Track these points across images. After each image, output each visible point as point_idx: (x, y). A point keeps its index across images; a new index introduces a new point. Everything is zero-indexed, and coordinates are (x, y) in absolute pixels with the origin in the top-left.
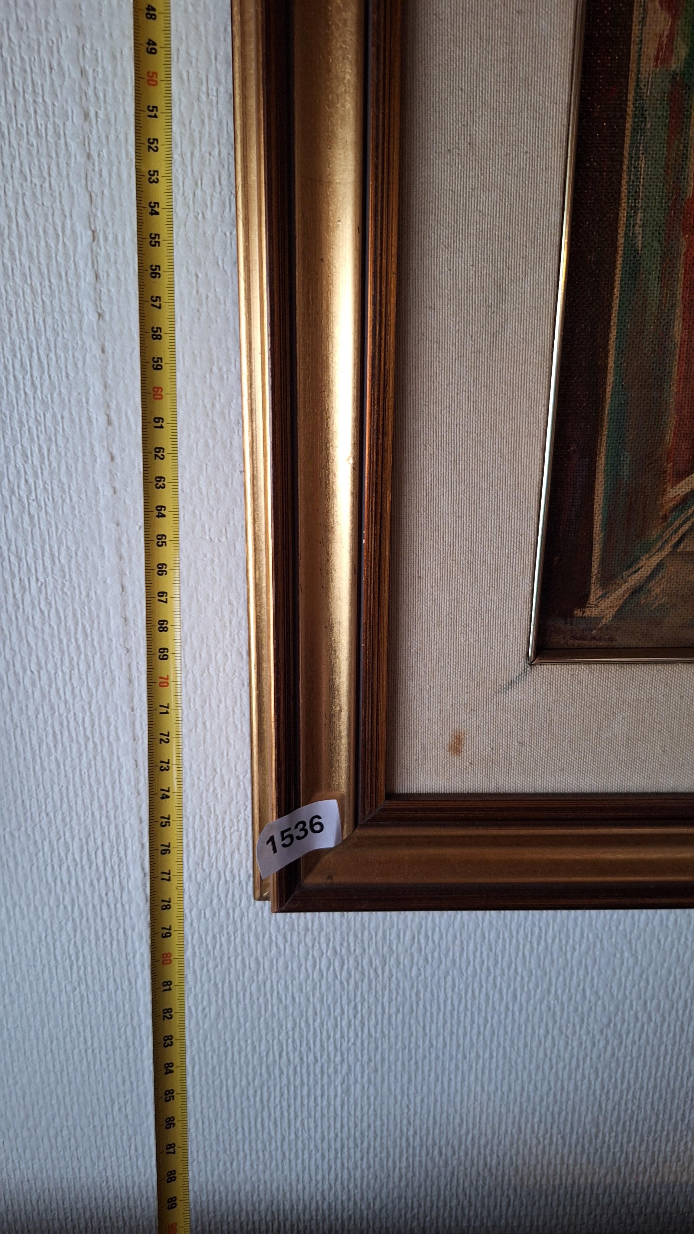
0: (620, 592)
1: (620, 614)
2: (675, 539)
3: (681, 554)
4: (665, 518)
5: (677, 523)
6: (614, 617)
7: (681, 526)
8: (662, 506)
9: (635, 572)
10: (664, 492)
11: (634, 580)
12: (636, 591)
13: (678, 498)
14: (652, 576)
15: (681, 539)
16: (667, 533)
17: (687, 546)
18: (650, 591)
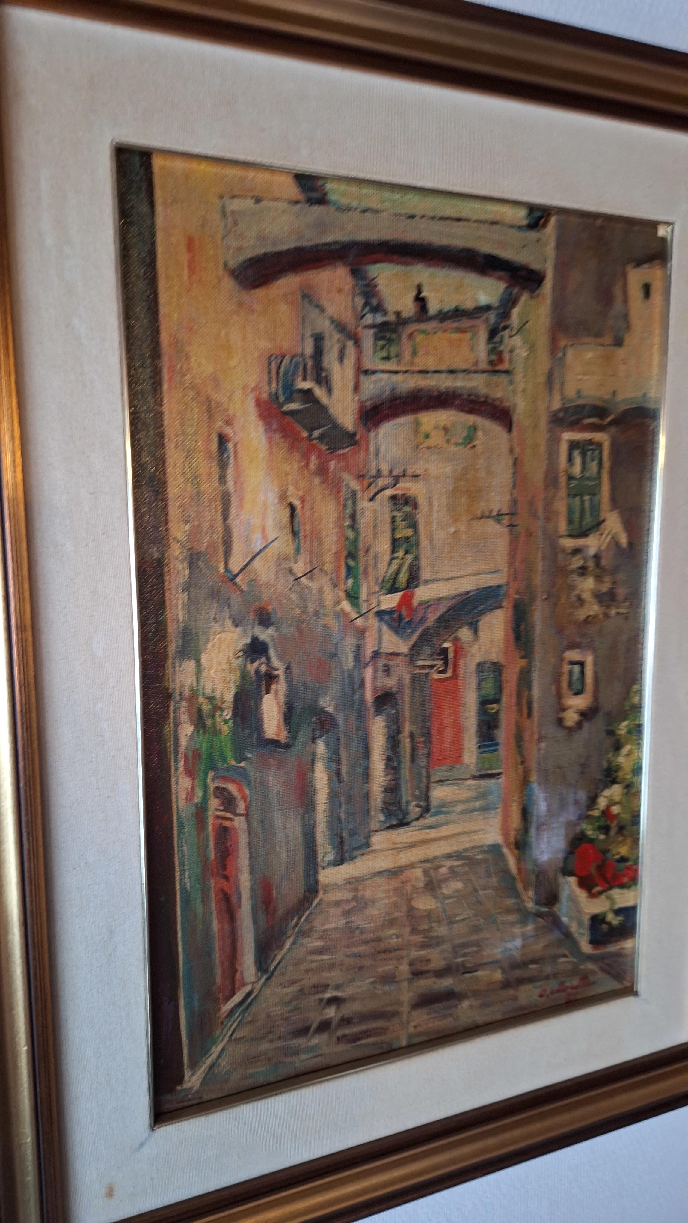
0: (202, 1070)
1: (204, 1082)
2: (230, 1033)
3: (235, 1040)
4: (222, 1023)
5: (230, 1024)
6: (201, 1084)
7: (232, 1025)
8: (219, 1017)
9: (209, 1056)
10: (219, 1010)
11: (209, 1061)
12: (211, 1067)
13: (228, 1011)
14: (219, 1056)
15: (233, 1032)
16: (225, 1031)
17: (238, 1035)
18: (219, 1065)
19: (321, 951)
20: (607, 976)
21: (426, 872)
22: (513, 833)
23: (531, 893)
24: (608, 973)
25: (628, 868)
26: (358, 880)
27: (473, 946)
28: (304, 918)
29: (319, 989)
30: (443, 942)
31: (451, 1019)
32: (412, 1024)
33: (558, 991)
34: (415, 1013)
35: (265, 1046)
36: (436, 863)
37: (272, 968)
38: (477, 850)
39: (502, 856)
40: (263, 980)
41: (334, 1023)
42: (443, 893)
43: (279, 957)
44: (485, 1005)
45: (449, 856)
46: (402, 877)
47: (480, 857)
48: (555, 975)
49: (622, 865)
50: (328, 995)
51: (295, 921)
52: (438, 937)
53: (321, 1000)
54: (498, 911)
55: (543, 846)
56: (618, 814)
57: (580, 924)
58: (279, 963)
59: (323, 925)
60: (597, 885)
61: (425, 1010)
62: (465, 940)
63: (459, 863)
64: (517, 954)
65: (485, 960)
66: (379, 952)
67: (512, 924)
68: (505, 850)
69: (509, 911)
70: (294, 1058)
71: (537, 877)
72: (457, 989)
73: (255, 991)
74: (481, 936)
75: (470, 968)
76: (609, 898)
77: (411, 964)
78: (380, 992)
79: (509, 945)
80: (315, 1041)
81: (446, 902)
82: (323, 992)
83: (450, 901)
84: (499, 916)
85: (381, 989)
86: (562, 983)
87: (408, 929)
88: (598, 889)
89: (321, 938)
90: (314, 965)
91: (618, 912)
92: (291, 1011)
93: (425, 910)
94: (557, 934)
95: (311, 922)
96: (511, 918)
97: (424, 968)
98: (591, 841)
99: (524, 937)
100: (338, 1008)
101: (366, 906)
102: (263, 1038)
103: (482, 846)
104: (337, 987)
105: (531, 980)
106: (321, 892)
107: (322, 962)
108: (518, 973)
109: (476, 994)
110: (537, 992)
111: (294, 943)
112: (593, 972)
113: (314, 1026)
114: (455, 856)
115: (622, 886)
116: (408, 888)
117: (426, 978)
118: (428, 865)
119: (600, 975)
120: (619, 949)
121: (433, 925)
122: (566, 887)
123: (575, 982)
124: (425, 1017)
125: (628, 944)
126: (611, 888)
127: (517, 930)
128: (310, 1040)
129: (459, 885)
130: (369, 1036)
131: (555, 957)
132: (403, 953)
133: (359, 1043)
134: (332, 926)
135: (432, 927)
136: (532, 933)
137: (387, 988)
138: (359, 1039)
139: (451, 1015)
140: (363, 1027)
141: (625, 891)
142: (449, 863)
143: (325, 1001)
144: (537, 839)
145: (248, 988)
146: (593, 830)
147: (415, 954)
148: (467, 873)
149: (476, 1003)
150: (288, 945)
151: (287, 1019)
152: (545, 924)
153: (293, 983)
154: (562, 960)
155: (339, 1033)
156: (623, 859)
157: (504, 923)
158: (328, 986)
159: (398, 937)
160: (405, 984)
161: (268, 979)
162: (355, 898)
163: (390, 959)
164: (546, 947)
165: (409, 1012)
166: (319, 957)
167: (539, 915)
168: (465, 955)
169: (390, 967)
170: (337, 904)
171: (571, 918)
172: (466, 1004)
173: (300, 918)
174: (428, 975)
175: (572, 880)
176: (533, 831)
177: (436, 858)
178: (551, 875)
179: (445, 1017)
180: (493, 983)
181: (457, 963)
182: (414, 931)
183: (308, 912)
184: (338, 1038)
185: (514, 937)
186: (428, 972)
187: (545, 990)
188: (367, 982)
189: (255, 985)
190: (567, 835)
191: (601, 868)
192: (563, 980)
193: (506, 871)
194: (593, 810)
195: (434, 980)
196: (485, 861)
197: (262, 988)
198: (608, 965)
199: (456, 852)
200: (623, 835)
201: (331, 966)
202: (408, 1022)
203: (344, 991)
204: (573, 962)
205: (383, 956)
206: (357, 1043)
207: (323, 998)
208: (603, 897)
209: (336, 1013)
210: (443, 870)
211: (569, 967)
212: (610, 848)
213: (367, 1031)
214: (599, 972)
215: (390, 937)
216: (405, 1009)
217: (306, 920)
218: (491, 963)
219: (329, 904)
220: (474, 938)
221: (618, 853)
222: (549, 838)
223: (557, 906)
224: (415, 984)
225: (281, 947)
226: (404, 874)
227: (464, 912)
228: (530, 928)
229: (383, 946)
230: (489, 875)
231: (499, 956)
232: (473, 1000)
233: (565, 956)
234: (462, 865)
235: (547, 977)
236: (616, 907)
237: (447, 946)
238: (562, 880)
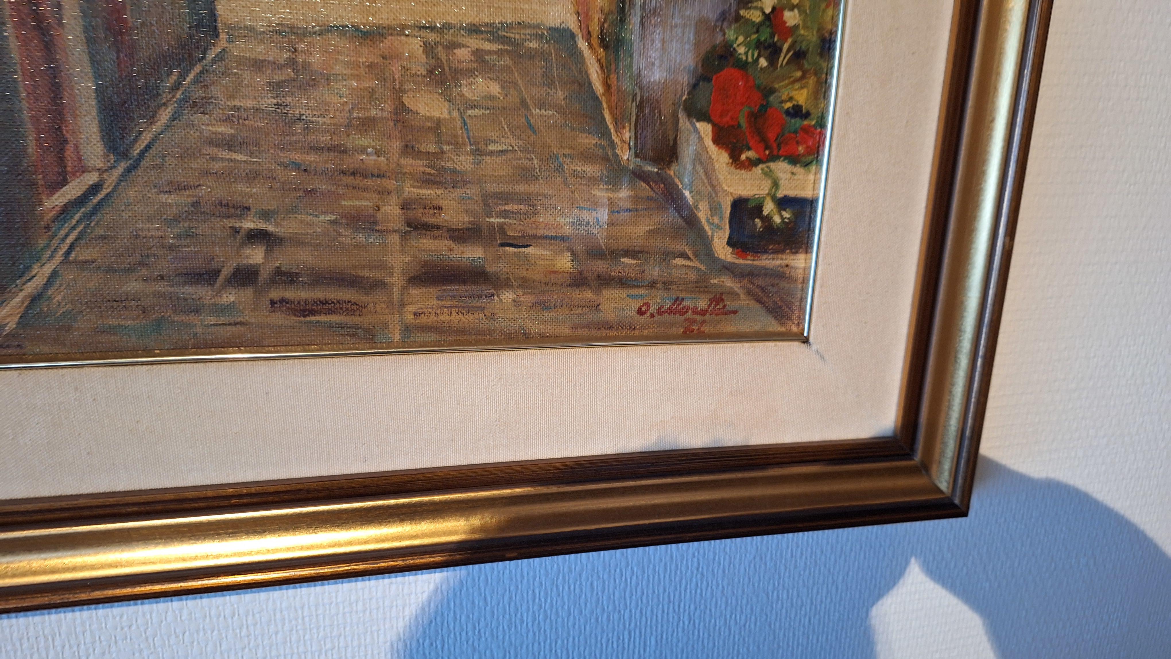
0: (18, 299)
1: (24, 320)
2: (65, 248)
3: (75, 262)
4: (48, 228)
5: (63, 233)
6: (18, 323)
7: (67, 236)
8: (42, 216)
9: (30, 280)
10: (40, 203)
11: (30, 288)
12: (35, 299)
13: (57, 208)
14: (49, 283)
15: (72, 247)
16: (55, 242)
17: (81, 254)
18: (50, 299)
19: (230, 144)
20: (758, 306)
21: (429, 49)
22: (596, 17)
23: (627, 135)
24: (759, 301)
25: (807, 131)
26: (295, 31)
27: (520, 201)
28: (191, 76)
29: (232, 211)
30: (465, 183)
31: (482, 315)
32: (412, 308)
33: (670, 311)
34: (414, 291)
35: (133, 286)
36: (448, 37)
37: (136, 152)
38: (528, 31)
39: (576, 54)
40: (120, 170)
41: (264, 274)
42: (462, 96)
43: (146, 138)
44: (542, 306)
45: (474, 30)
46: (385, 45)
47: (533, 45)
48: (667, 285)
49: (797, 123)
50: (248, 224)
51: (174, 78)
52: (454, 171)
53: (236, 231)
54: (567, 151)
55: (654, 54)
56: (796, 27)
57: (715, 209)
58: (148, 147)
59: (232, 97)
60: (749, 149)
61: (433, 291)
62: (505, 188)
63: (494, 47)
64: (600, 235)
65: (541, 232)
66: (343, 172)
67: (593, 181)
68: (582, 45)
69: (586, 157)
70: (192, 318)
71: (640, 107)
72: (491, 269)
73: (105, 186)
74: (533, 188)
75: (514, 238)
76: (768, 174)
77: (405, 206)
78: (348, 241)
79: (586, 216)
80: (229, 297)
81: (470, 112)
82: (240, 217)
83: (476, 112)
84: (568, 161)
85: (347, 237)
86: (678, 300)
87: (396, 145)
88: (751, 154)
89: (227, 120)
90: (216, 166)
91: (783, 203)
92: (178, 237)
93: (429, 119)
94: (671, 216)
95: (206, 87)
96: (590, 169)
97: (432, 220)
98: (743, 66)
99: (613, 208)
100: (268, 251)
101: (313, 83)
102: (130, 270)
103: (538, 26)
104: (266, 215)
105: (623, 283)
106: (223, 36)
107: (232, 164)
108: (601, 266)
109: (525, 284)
110: (636, 305)
111: (174, 118)
112: (732, 293)
113: (226, 272)
114: (487, 32)
115: (794, 160)
116: (396, 69)
117: (435, 238)
118: (432, 37)
119: (744, 301)
120: (781, 266)
121: (446, 148)
122: (693, 138)
123: (702, 304)
124: (435, 302)
125: (798, 261)
126: (773, 158)
127: (601, 193)
128: (219, 293)
129: (495, 89)
130: (331, 312)
131: (667, 255)
132: (391, 184)
133: (313, 318)
134: (249, 103)
135: (443, 152)
136: (628, 205)
137: (361, 237)
138: (312, 312)
139: (482, 309)
140: (319, 294)
141: (798, 169)
142: (475, 43)
143: (243, 232)
144: (642, 38)
145: (92, 178)
146: (748, 45)
147: (410, 190)
148: (506, 69)
149: (528, 299)
150: (164, 116)
151: (171, 247)
152: (651, 194)
153: (180, 188)
154: (679, 261)
155: (275, 294)
156: (797, 112)
157: (575, 175)
158: (248, 209)
159: (378, 153)
160: (395, 239)
161: (128, 171)
162: (292, 63)
163: (365, 189)
164: (651, 233)
165: (404, 288)
166: (225, 154)
167: (639, 175)
168: (505, 214)
169: (364, 203)
170: (258, 65)
171: (697, 194)
172: (508, 296)
173: (183, 76)
174: (436, 233)
175: (705, 129)
176: (634, 20)
177: (447, 27)
178: (666, 109)
179: (470, 310)
180: (555, 272)
181: (491, 225)
182: (408, 150)
183: (198, 68)
184: (273, 303)
185: (595, 205)
186: (438, 227)
187: (648, 305)
188: (322, 218)
189: (105, 176)
190: (697, 45)
191: (756, 117)
192: (682, 295)
193: (585, 84)
194: (750, 8)
195: (449, 243)
196: (543, 55)
197: (118, 184)
198: (763, 289)
199: (487, 25)
200: (800, 68)
201: (252, 177)
202: (403, 305)
203: (277, 224)
204: (699, 270)
205: (350, 180)
206: (308, 319)
207: (240, 228)
208: (758, 170)
209: (266, 257)
210: (462, 53)
211: (692, 276)
212: (776, 86)
213: (325, 302)
214: (742, 297)
215: (363, 150)
216: (397, 281)
217: (196, 81)
218: (552, 238)
219: (241, 62)
220: (521, 188)
221: (791, 99)
222: (663, 42)
223: (674, 167)
224: (413, 242)
225: (152, 119)
226: (386, 41)
227: (503, 140)
228: (624, 193)
229: (349, 162)
230: (551, 84)
231: (568, 230)
232: (520, 292)
233: (683, 255)
234: (500, 53)
235: (652, 285)
236: (780, 194)
237: (471, 191)
238: (684, 123)
